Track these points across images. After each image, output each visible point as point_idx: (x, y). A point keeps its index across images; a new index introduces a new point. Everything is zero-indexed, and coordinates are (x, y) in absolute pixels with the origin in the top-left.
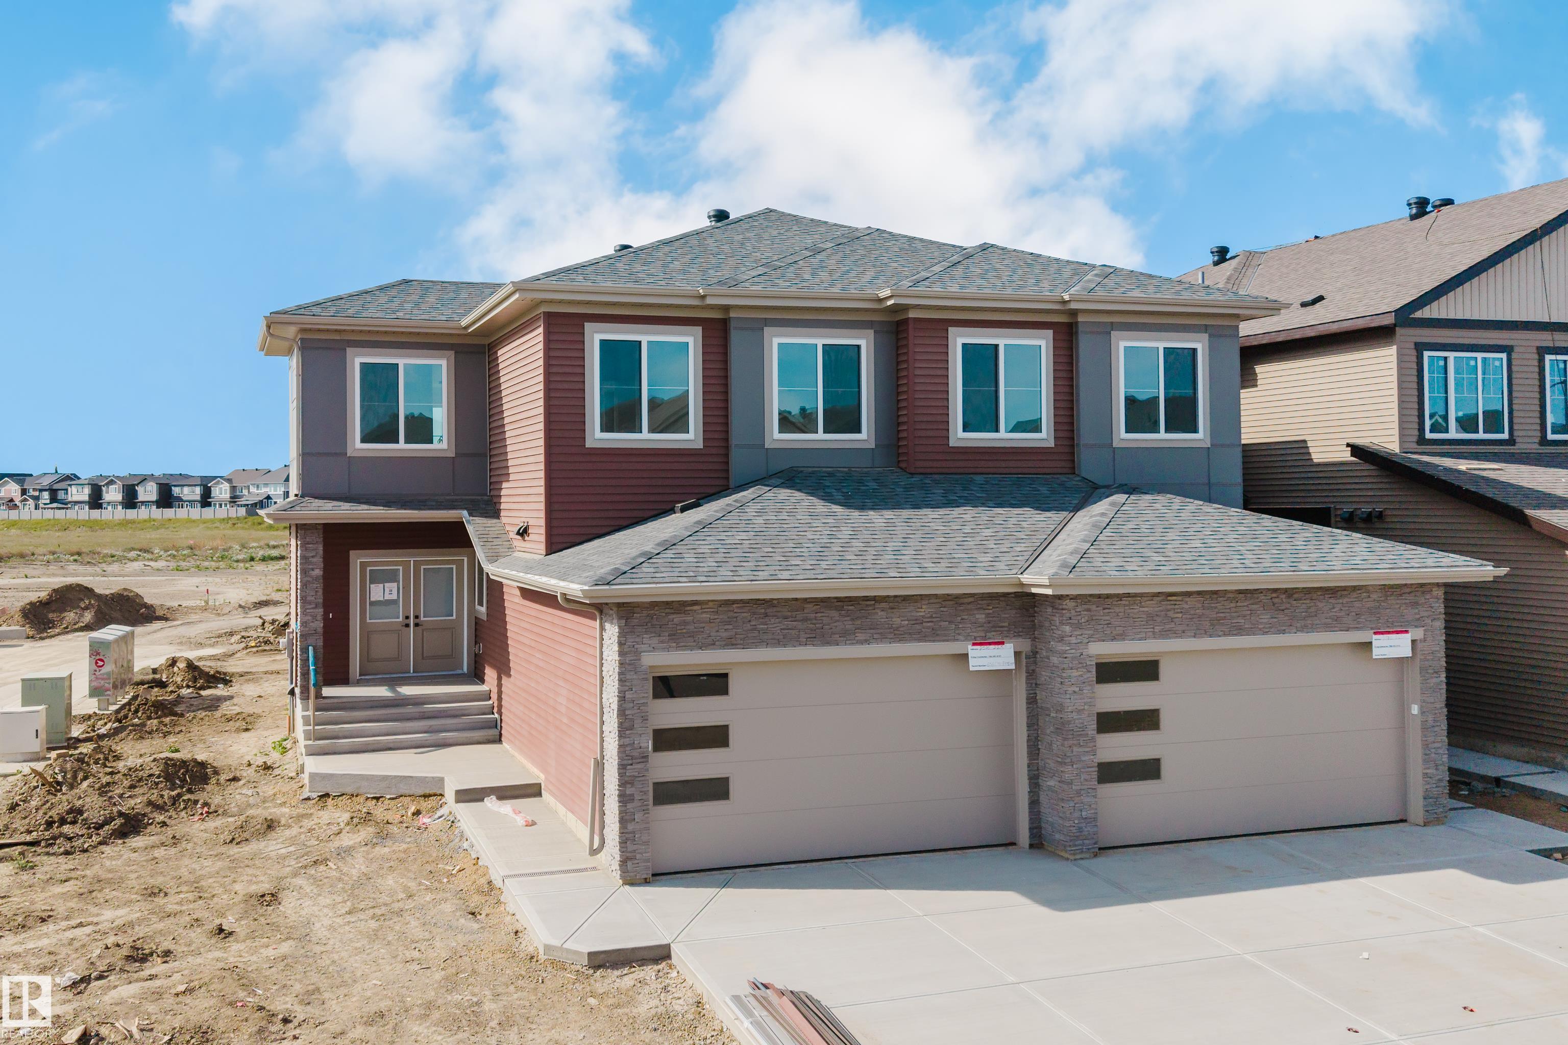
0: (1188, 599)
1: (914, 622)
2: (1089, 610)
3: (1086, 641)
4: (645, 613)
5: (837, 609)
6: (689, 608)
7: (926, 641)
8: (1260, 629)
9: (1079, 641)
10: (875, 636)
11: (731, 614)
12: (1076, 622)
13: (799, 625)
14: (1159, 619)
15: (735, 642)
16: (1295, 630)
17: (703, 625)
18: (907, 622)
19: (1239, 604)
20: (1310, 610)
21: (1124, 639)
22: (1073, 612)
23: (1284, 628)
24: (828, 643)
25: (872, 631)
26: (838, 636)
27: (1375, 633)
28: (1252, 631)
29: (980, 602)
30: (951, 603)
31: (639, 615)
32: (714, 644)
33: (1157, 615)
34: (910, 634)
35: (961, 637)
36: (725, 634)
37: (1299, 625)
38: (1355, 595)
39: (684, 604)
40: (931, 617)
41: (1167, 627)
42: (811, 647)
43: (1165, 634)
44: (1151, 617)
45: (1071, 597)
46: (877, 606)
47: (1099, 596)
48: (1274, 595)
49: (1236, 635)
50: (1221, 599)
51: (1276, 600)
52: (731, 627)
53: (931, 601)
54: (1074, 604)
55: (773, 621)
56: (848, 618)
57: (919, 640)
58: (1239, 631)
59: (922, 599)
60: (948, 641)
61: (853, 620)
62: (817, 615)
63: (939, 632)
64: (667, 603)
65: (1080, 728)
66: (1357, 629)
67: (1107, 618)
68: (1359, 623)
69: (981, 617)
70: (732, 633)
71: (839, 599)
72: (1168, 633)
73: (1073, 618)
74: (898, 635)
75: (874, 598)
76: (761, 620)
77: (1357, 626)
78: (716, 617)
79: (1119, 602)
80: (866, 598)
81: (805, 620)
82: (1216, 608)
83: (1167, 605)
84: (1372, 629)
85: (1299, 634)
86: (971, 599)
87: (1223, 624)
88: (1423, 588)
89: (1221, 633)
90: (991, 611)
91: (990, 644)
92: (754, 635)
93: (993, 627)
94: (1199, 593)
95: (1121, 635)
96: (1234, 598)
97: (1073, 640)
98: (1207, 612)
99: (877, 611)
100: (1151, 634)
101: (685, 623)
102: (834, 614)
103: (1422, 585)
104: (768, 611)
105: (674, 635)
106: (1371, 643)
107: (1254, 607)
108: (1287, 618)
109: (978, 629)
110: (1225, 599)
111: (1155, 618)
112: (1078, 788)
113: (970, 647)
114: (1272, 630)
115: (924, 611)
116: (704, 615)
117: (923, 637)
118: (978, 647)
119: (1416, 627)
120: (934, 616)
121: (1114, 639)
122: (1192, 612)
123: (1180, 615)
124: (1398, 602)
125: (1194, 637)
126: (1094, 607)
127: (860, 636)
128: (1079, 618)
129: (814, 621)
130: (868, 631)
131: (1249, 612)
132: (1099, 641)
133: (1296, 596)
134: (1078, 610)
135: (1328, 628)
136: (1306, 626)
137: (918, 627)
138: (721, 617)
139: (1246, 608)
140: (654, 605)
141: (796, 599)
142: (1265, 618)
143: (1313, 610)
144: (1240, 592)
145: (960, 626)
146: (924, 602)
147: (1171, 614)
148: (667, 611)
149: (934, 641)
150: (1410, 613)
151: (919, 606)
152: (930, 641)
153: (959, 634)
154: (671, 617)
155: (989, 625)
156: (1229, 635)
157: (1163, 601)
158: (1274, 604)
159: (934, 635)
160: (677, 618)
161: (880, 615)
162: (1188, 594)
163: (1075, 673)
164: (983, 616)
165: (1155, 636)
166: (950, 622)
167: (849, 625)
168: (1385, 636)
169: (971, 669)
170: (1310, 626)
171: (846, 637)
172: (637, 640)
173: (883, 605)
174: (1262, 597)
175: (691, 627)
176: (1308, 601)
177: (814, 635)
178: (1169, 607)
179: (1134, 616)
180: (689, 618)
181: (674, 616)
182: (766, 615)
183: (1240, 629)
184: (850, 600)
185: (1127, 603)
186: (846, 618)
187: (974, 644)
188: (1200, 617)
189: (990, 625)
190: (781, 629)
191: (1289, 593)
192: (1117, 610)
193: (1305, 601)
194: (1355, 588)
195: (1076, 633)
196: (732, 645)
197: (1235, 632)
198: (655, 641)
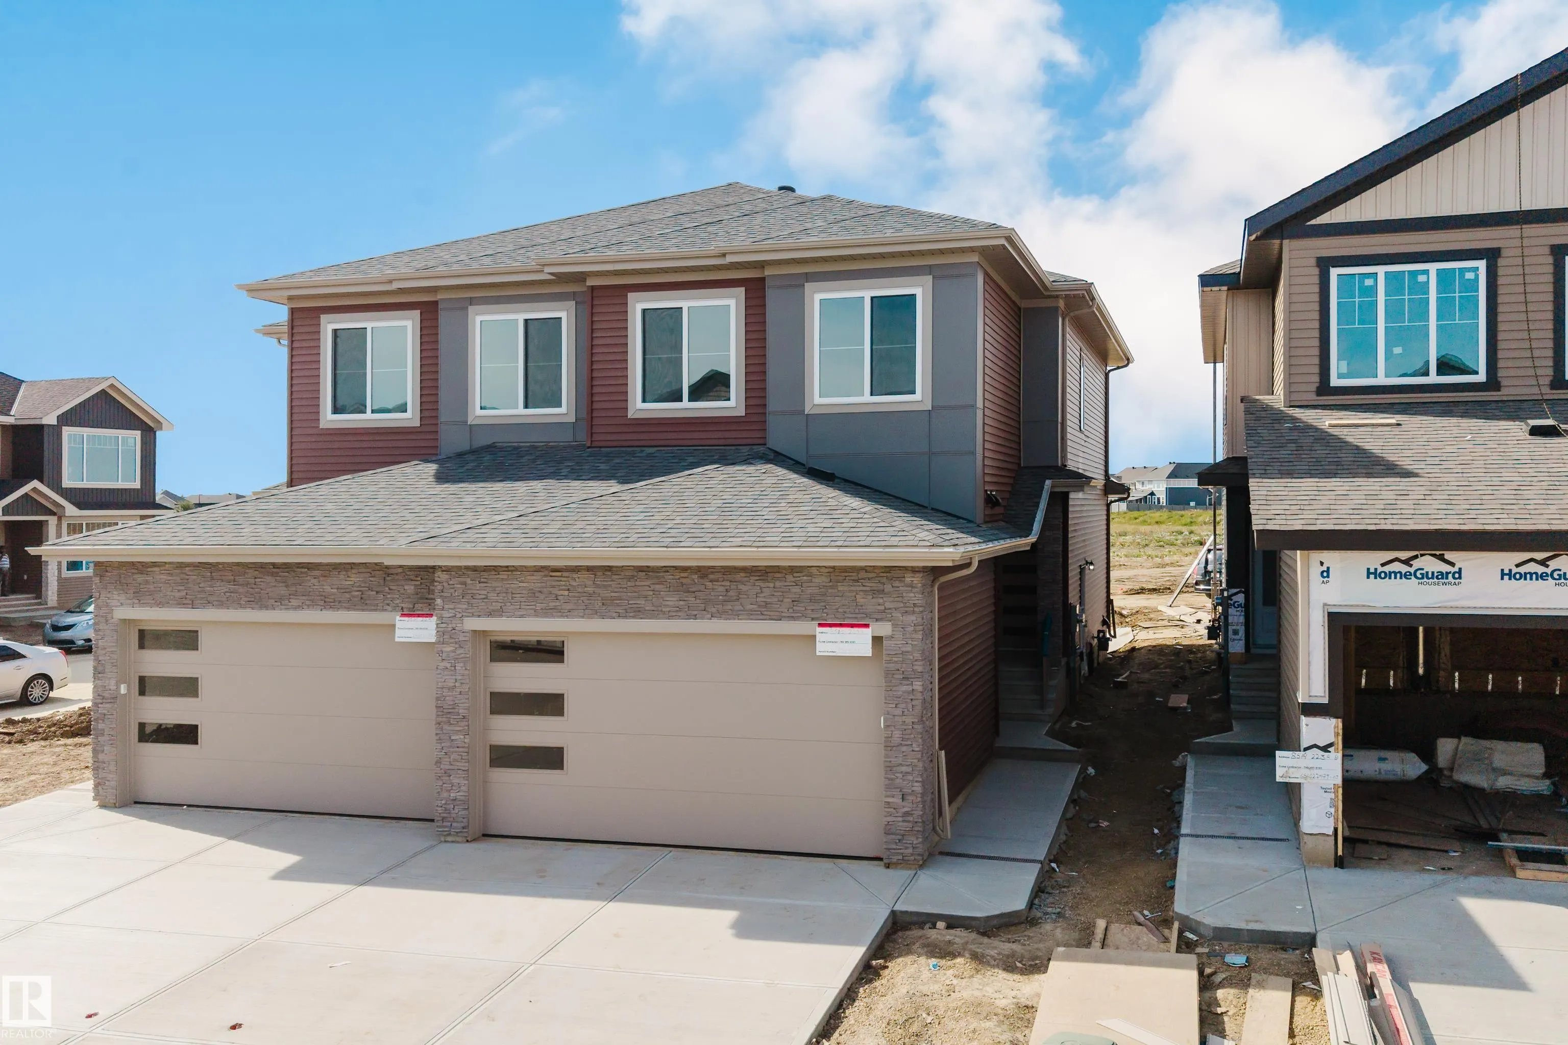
0: (575, 576)
1: (344, 591)
2: (465, 584)
3: (459, 615)
4: (115, 572)
5: (272, 574)
6: (149, 569)
7: (355, 610)
8: (664, 613)
9: (451, 615)
10: (307, 603)
11: (183, 576)
12: (449, 595)
13: (241, 590)
14: (542, 596)
15: (185, 602)
16: (709, 616)
17: (161, 585)
18: (336, 590)
19: (637, 583)
20: (729, 594)
21: (501, 616)
22: (445, 584)
23: (695, 613)
24: (267, 608)
25: (304, 598)
26: (273, 601)
27: (820, 625)
28: (656, 613)
29: (408, 573)
30: (381, 572)
31: (109, 574)
32: (168, 603)
33: (540, 592)
34: (340, 602)
35: (389, 608)
36: (178, 595)
37: (714, 610)
38: (790, 578)
39: (144, 565)
40: (360, 586)
41: (552, 604)
42: (249, 610)
43: (548, 612)
44: (533, 594)
45: (444, 569)
46: (310, 573)
47: (475, 569)
48: (685, 575)
49: (633, 617)
50: (617, 577)
51: (684, 581)
52: (182, 588)
53: (360, 570)
54: (447, 576)
55: (218, 584)
56: (284, 584)
57: (348, 609)
58: (639, 613)
59: (352, 568)
60: (376, 610)
61: (287, 586)
62: (257, 580)
63: (367, 602)
64: (133, 563)
65: (450, 705)
66: (792, 618)
67: (485, 592)
68: (794, 612)
69: (410, 588)
70: (183, 593)
71: (274, 565)
72: (551, 611)
73: (445, 591)
74: (328, 603)
75: (309, 566)
76: (209, 583)
77: (793, 615)
78: (170, 578)
79: (498, 576)
80: (300, 565)
81: (248, 584)
82: (610, 586)
83: (551, 581)
84: (813, 619)
85: (715, 620)
86: (400, 570)
87: (618, 605)
88: (893, 572)
89: (615, 615)
90: (418, 583)
91: (419, 616)
92: (202, 596)
93: (421, 598)
94: (589, 569)
95: (497, 611)
96: (633, 576)
97: (446, 614)
98: (597, 590)
99: (309, 578)
100: (532, 611)
101: (147, 582)
102: (269, 579)
103: (889, 569)
104: (213, 574)
105: (138, 592)
106: (815, 636)
107: (657, 587)
108: (698, 601)
109: (407, 600)
110: (620, 577)
111: (537, 595)
112: (447, 767)
113: (398, 618)
114: (680, 614)
115: (354, 578)
116: (162, 577)
117: (351, 606)
118: (406, 619)
119: (877, 620)
120: (363, 585)
121: (490, 614)
122: (580, 590)
123: (566, 593)
124: (852, 588)
125: (583, 617)
126: (469, 581)
127: (294, 602)
128: (452, 591)
129: (254, 586)
130: (301, 598)
131: (651, 593)
132: (473, 616)
133: (711, 577)
134: (451, 582)
135: (752, 615)
136: (725, 612)
137: (347, 595)
138: (174, 578)
139: (648, 588)
140: (122, 565)
141: (238, 564)
142: (672, 600)
143: (731, 593)
144: (641, 569)
145: (389, 596)
146: (354, 571)
147: (555, 591)
148: (133, 571)
149: (363, 610)
150: (870, 604)
151: (349, 573)
152: (358, 610)
153: (388, 605)
154: (136, 576)
155: (416, 596)
156: (626, 617)
157: (546, 576)
158: (682, 584)
159: (362, 602)
160: (140, 578)
161: (312, 582)
162: (576, 569)
163: (448, 649)
164: (413, 587)
165: (537, 614)
166: (377, 592)
167: (282, 590)
168: (834, 629)
169: (397, 640)
170: (730, 612)
171: (281, 602)
172: (108, 596)
173: (316, 573)
174: (668, 577)
175: (151, 587)
176: (728, 583)
177: (253, 599)
178: (554, 583)
179: (514, 592)
180: (149, 578)
181: (140, 576)
182: (212, 578)
183: (639, 611)
184: (286, 567)
185: (505, 577)
186: (281, 584)
187: (403, 615)
188: (590, 595)
189: (419, 596)
190: (226, 592)
191: (703, 572)
192: (495, 584)
193: (723, 583)
194: (792, 570)
195: (446, 606)
196: (184, 604)
197: (631, 614)
198: (122, 598)
